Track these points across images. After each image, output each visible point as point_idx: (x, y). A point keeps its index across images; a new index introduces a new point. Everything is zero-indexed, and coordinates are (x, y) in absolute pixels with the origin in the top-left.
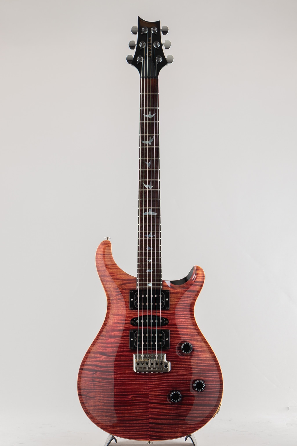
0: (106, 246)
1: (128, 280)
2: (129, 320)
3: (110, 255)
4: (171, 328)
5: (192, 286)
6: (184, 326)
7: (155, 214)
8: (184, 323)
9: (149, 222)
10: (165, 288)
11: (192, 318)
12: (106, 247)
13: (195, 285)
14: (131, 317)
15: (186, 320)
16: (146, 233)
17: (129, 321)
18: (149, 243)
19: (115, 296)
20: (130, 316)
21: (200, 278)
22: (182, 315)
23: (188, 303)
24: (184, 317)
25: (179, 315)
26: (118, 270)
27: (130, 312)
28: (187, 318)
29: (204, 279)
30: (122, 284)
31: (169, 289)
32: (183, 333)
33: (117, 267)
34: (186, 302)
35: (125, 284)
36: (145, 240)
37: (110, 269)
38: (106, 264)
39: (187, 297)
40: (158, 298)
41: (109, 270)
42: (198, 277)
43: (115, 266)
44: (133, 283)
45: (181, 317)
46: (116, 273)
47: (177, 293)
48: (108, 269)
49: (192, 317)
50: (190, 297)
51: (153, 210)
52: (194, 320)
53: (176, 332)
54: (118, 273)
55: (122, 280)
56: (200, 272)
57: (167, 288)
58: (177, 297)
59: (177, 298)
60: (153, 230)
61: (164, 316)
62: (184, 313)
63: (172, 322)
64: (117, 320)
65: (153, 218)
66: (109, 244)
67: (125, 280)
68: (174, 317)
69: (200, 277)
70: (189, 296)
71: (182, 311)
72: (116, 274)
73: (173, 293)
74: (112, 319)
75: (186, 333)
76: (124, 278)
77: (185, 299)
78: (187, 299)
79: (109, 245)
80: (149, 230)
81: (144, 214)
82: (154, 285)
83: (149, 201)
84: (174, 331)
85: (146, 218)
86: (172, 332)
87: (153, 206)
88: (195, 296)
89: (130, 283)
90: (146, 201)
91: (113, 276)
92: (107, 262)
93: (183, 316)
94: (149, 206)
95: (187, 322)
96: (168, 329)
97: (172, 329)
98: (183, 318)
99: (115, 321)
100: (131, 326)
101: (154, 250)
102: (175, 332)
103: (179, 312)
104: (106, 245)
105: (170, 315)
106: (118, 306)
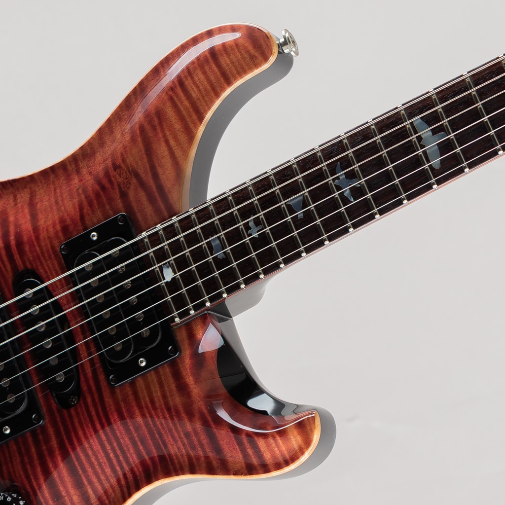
0: (251, 49)
1: (160, 188)
2: (28, 263)
3: (222, 80)
4: (54, 424)
5: (232, 435)
6: (84, 471)
7: (436, 162)
8: (93, 468)
9: (393, 156)
10: (182, 336)
11: (125, 489)
12: (248, 52)
13: (240, 444)
14: (39, 264)
15: (108, 470)
16: (346, 163)
17: (24, 263)
18: (315, 196)
19: (90, 173)
20: (39, 258)
21: (272, 451)
22: (115, 444)
23: (170, 447)
24: (116, 456)
25: (111, 436)
26: (183, 137)
27: (54, 252)
28: (118, 468)
29: (278, 466)
30: (137, 175)
31: (187, 353)
32: (57, 479)
33: (191, 126)
34: (169, 440)
35: (142, 184)
36: (320, 175)
37: (175, 106)
38: (186, 83)
39: (187, 435)
40: (135, 325)
41: (169, 104)
42: (271, 440)
43: (194, 117)
44: (157, 210)
45: (108, 448)
46: (168, 133)
47: (183, 388)
48: (171, 99)
49: (128, 487)
50: (193, 448)
51: (445, 147)
52: (121, 499)
53: (46, 453)
54: (172, 143)
55: (153, 168)
56: (295, 440)
57: (186, 342)
58: (168, 394)
59: (164, 396)
60: (372, 185)
61: (87, 380)
62: (129, 451)
63: (76, 420)
64: (16, 220)
65: (417, 162)
66: (260, 58)
67: (156, 176)
68: (95, 418)
69: (276, 449)
70: (194, 439)
71: (132, 439)
72: (165, 136)
73: (177, 375)
74: (16, 205)
75: (61, 489)
76: (159, 170)
77: (176, 428)
78: (180, 438)
79: (256, 58)
80: (365, 170)
81: (417, 119)
82: (173, 285)
83: (476, 114)
84: (47, 440)
85: (404, 133)
86: (41, 437)
87: (461, 139)
88: (204, 465)
89: (151, 199)
90: (469, 101)
91: (154, 128)
92: (194, 83)
93: (119, 452)
94: (455, 125)
95: (102, 477)
96: (46, 417)
97: (51, 431)
98: (112, 455)
99: (12, 219)
100: (10, 281)
101: (298, 223)
102: (44, 448)
103: (121, 428)
104: (254, 47)
105: (97, 400)
106: (62, 200)
